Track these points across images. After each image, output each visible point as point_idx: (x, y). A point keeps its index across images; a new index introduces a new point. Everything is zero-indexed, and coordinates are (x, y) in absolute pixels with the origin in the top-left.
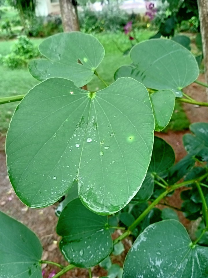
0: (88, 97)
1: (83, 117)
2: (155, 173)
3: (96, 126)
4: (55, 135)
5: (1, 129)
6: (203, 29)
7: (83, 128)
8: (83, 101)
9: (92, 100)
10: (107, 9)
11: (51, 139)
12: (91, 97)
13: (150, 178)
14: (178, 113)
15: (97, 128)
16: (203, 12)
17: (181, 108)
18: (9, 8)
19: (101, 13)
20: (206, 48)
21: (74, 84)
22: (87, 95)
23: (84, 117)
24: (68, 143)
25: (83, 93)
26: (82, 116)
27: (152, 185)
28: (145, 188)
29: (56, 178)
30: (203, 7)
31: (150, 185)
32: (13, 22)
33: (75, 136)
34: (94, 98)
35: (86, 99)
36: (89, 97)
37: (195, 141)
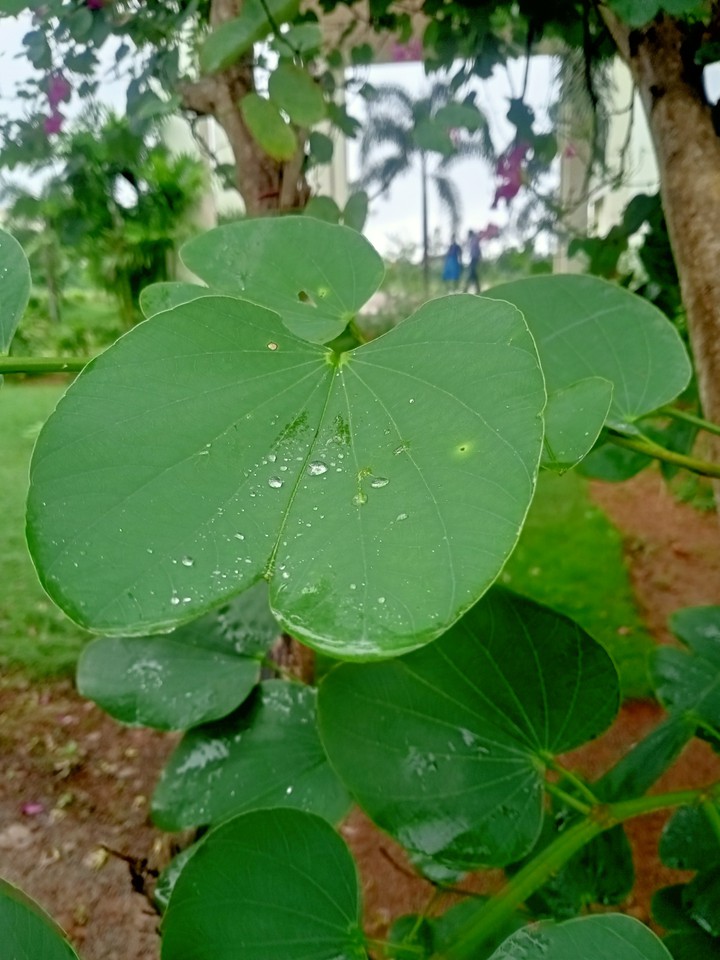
0: (325, 361)
1: (304, 413)
2: (550, 756)
3: (348, 433)
4: (205, 450)
5: (4, 660)
6: (698, 328)
7: (301, 441)
8: (307, 373)
9: (338, 372)
10: (394, 311)
11: (189, 458)
12: (336, 364)
13: (530, 772)
14: (628, 635)
15: (348, 439)
16: (692, 281)
17: (639, 622)
18: (90, 294)
19: (375, 321)
20: (708, 387)
21: (283, 323)
22: (324, 356)
23: (307, 415)
24: (246, 475)
25: (309, 352)
26: (301, 410)
27: (538, 799)
28: (512, 811)
29: (193, 564)
30: (692, 266)
31: (531, 799)
32: (97, 331)
33: (273, 458)
34: (344, 366)
35: (318, 369)
36: (329, 361)
37: (694, 670)
